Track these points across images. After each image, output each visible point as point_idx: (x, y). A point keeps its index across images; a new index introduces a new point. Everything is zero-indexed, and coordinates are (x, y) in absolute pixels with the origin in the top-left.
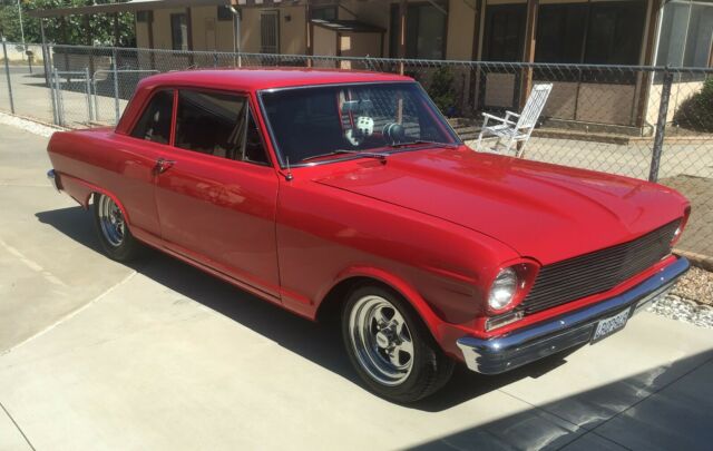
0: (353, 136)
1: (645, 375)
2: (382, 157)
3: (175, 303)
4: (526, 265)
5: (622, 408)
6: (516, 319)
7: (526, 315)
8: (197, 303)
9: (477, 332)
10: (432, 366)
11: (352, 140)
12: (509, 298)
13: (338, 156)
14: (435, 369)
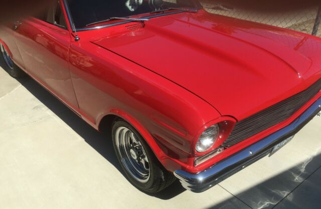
0: (130, 5)
1: (301, 165)
2: (143, 22)
3: (34, 108)
4: (227, 121)
5: (285, 194)
6: (218, 153)
7: (225, 149)
8: (47, 108)
9: (188, 167)
10: (161, 179)
11: (130, 8)
12: (211, 145)
13: (115, 21)
14: (164, 180)
